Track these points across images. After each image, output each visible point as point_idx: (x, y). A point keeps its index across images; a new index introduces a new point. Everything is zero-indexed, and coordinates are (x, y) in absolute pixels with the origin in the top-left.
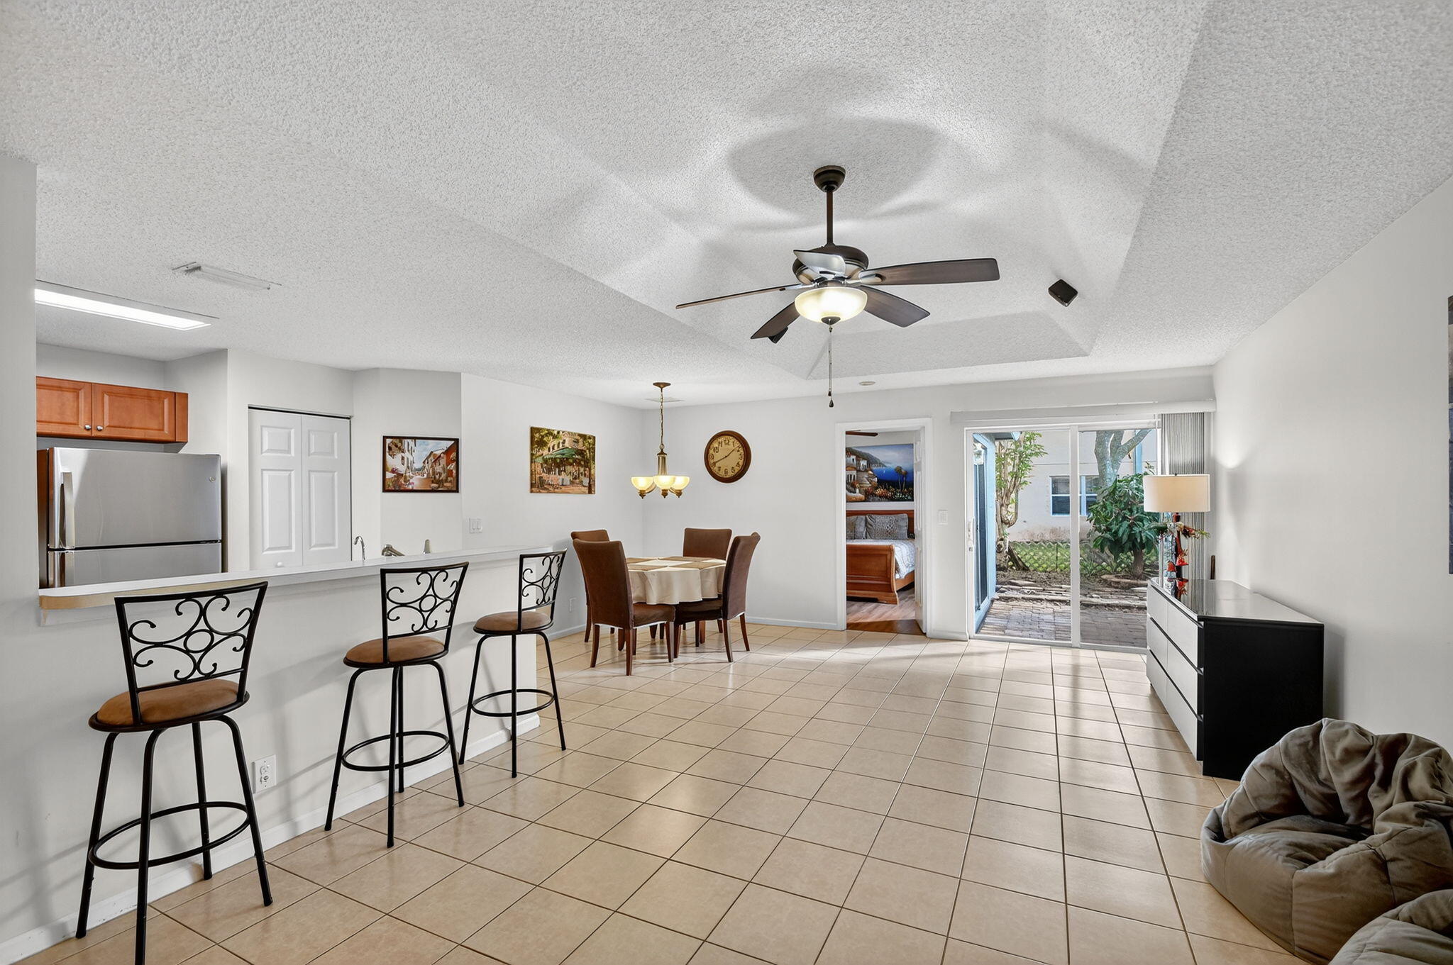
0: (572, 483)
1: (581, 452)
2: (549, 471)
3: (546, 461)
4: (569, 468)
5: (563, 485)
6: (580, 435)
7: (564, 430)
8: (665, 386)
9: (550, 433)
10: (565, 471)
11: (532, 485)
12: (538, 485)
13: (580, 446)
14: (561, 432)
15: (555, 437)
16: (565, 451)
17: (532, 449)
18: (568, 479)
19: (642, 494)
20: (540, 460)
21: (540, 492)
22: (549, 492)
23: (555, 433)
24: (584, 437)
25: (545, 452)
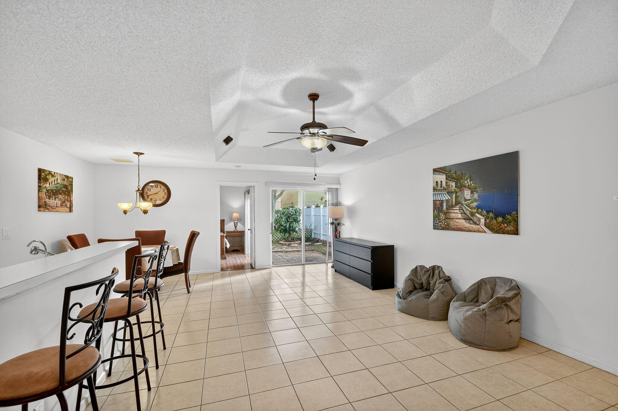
0: (61, 205)
1: (66, 186)
2: (50, 198)
3: (48, 191)
4: (60, 196)
5: (57, 207)
6: (65, 176)
7: (57, 172)
8: (140, 155)
9: (50, 173)
10: (58, 198)
11: (39, 206)
12: (42, 206)
13: (65, 183)
14: (56, 174)
15: (53, 176)
16: (58, 185)
17: (39, 183)
18: (59, 203)
19: (125, 212)
20: (44, 190)
21: (45, 211)
22: (49, 211)
23: (53, 173)
24: (67, 177)
25: (48, 185)
